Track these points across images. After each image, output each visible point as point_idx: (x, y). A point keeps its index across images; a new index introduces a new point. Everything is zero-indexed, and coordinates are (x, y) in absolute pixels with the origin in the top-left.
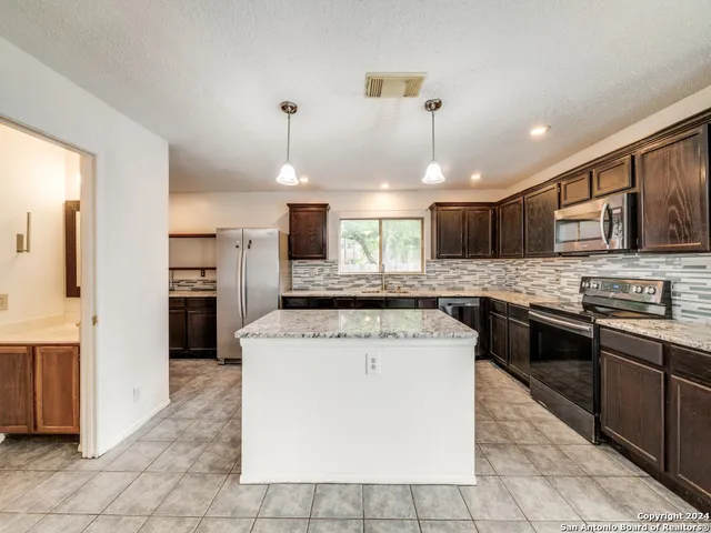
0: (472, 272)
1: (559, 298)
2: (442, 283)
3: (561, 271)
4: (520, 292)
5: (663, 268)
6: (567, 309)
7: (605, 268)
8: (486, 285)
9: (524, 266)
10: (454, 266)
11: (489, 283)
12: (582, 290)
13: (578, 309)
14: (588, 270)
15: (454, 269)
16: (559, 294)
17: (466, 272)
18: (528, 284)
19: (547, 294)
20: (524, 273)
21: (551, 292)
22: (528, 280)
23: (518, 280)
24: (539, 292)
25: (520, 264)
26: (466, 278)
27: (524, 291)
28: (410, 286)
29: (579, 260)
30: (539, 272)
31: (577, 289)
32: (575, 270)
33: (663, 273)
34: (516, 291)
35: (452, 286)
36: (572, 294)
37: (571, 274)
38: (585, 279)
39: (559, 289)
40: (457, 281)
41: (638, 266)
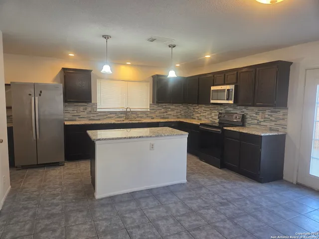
0: (173, 110)
1: (211, 121)
2: (158, 115)
3: (212, 110)
4: (195, 119)
5: (244, 110)
6: (214, 125)
7: (227, 109)
8: (179, 116)
9: (197, 107)
10: (164, 107)
11: (180, 115)
12: (219, 118)
13: (217, 125)
14: (222, 110)
15: (164, 108)
16: (211, 119)
17: (170, 110)
18: (198, 115)
19: (206, 119)
20: (197, 110)
21: (208, 118)
22: (198, 113)
23: (194, 113)
24: (202, 118)
25: (196, 106)
26: (169, 113)
27: (197, 118)
28: (141, 117)
29: (219, 106)
30: (204, 110)
31: (217, 117)
32: (218, 109)
33: (243, 112)
34: (193, 118)
35: (162, 116)
36: (216, 119)
37: (216, 111)
38: (220, 113)
39: (211, 117)
40: (165, 114)
41: (237, 109)
